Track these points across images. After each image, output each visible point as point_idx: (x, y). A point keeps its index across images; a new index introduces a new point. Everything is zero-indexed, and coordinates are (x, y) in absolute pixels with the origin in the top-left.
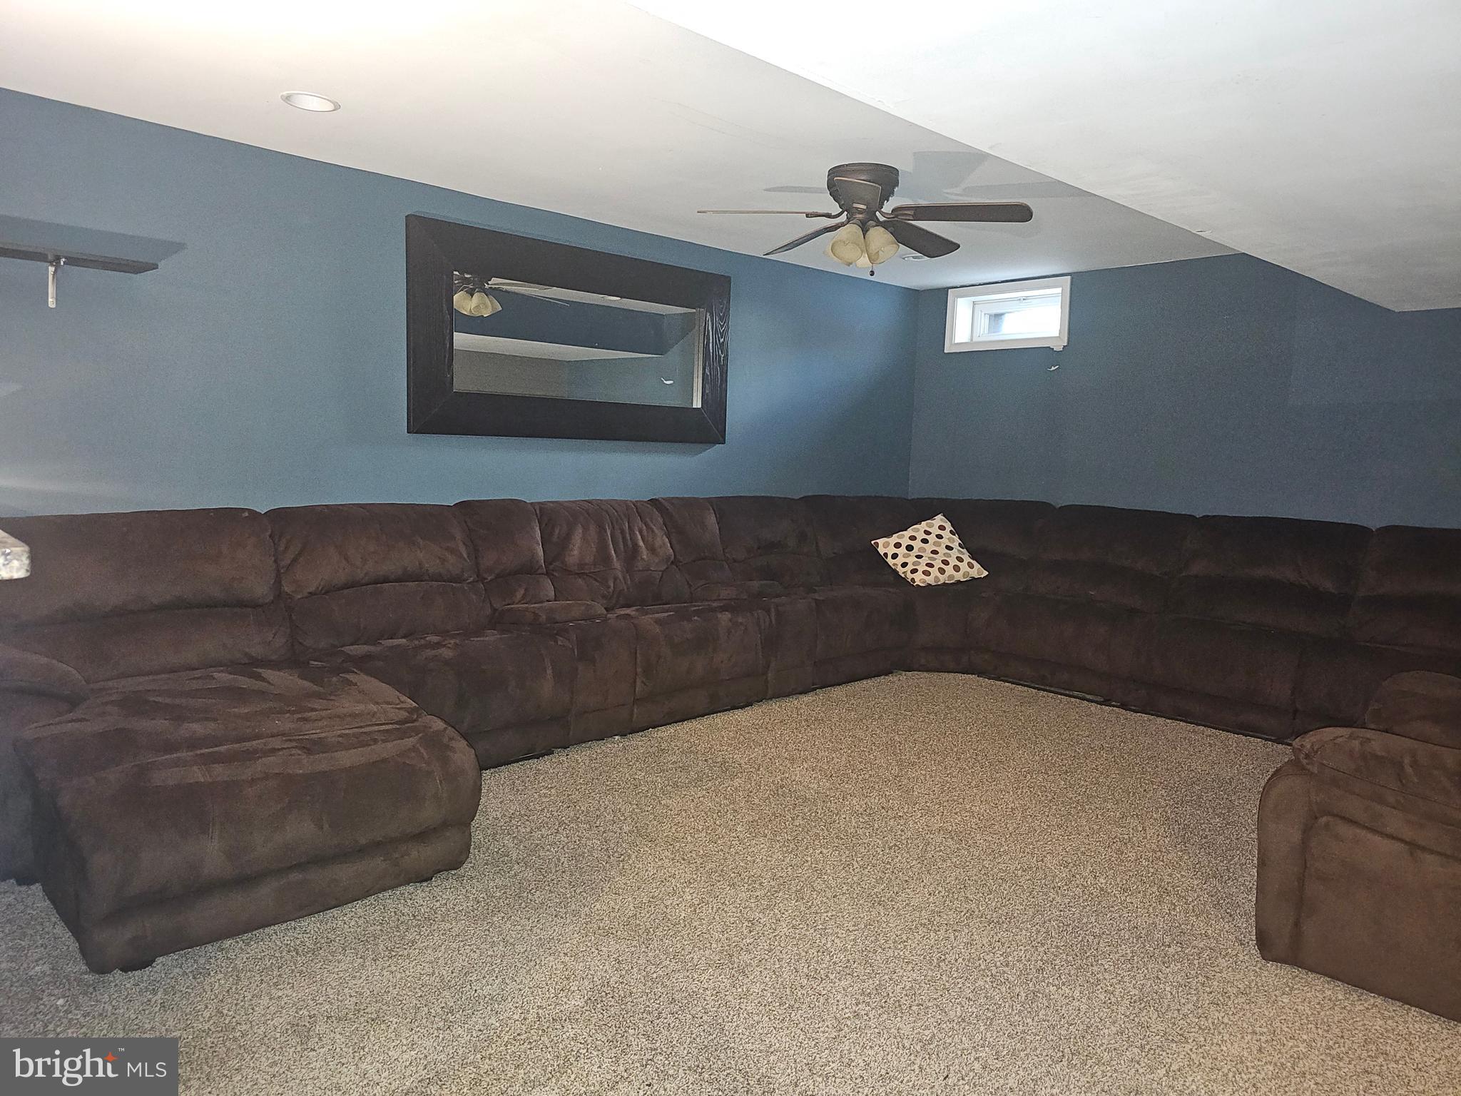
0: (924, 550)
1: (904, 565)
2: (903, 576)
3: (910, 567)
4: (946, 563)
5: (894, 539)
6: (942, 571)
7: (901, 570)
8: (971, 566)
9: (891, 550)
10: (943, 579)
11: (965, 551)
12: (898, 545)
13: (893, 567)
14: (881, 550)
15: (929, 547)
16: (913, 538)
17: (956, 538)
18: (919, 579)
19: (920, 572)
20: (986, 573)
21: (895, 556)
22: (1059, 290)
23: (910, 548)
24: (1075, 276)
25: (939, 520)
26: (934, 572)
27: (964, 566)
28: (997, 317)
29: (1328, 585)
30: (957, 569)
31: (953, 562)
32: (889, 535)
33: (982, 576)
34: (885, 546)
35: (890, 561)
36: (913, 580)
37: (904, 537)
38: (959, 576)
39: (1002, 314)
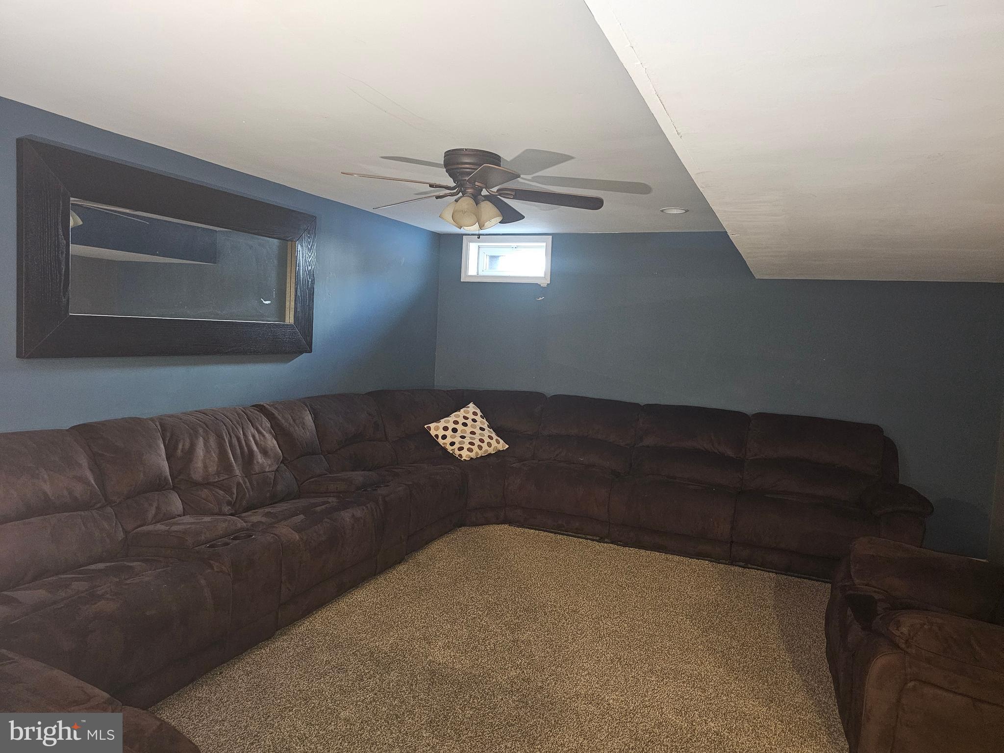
0: (465, 431)
1: (452, 444)
2: (451, 452)
3: (457, 446)
4: (482, 441)
5: (442, 423)
6: (480, 447)
7: (450, 448)
8: (498, 442)
9: (441, 433)
10: (481, 453)
11: (491, 430)
12: (446, 429)
13: (443, 446)
14: (433, 433)
15: (468, 429)
16: (456, 422)
17: (484, 420)
18: (465, 455)
19: (465, 449)
20: (507, 446)
21: (444, 437)
22: (544, 244)
23: (455, 430)
24: (554, 236)
25: (472, 407)
26: (475, 448)
27: (493, 442)
28: (493, 258)
29: (730, 453)
30: (489, 445)
31: (487, 440)
32: (437, 420)
33: (505, 449)
34: (435, 429)
35: (440, 441)
36: (460, 456)
37: (449, 421)
38: (491, 450)
39: (498, 256)
